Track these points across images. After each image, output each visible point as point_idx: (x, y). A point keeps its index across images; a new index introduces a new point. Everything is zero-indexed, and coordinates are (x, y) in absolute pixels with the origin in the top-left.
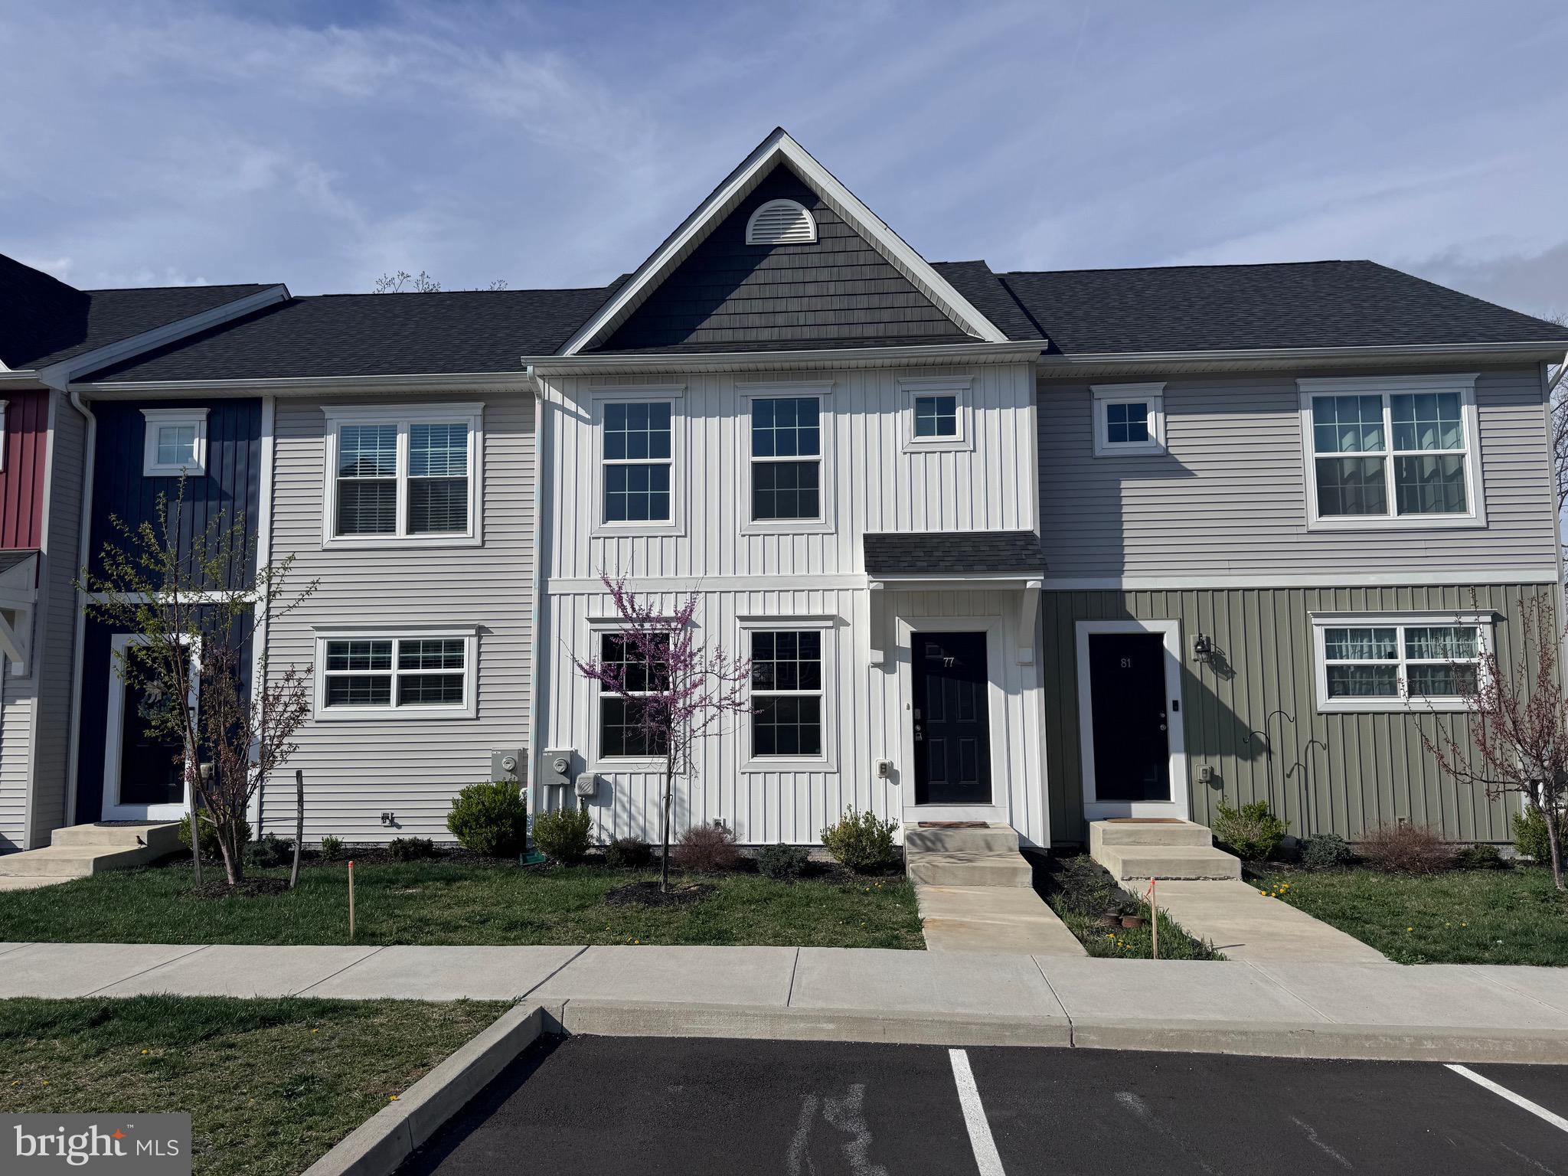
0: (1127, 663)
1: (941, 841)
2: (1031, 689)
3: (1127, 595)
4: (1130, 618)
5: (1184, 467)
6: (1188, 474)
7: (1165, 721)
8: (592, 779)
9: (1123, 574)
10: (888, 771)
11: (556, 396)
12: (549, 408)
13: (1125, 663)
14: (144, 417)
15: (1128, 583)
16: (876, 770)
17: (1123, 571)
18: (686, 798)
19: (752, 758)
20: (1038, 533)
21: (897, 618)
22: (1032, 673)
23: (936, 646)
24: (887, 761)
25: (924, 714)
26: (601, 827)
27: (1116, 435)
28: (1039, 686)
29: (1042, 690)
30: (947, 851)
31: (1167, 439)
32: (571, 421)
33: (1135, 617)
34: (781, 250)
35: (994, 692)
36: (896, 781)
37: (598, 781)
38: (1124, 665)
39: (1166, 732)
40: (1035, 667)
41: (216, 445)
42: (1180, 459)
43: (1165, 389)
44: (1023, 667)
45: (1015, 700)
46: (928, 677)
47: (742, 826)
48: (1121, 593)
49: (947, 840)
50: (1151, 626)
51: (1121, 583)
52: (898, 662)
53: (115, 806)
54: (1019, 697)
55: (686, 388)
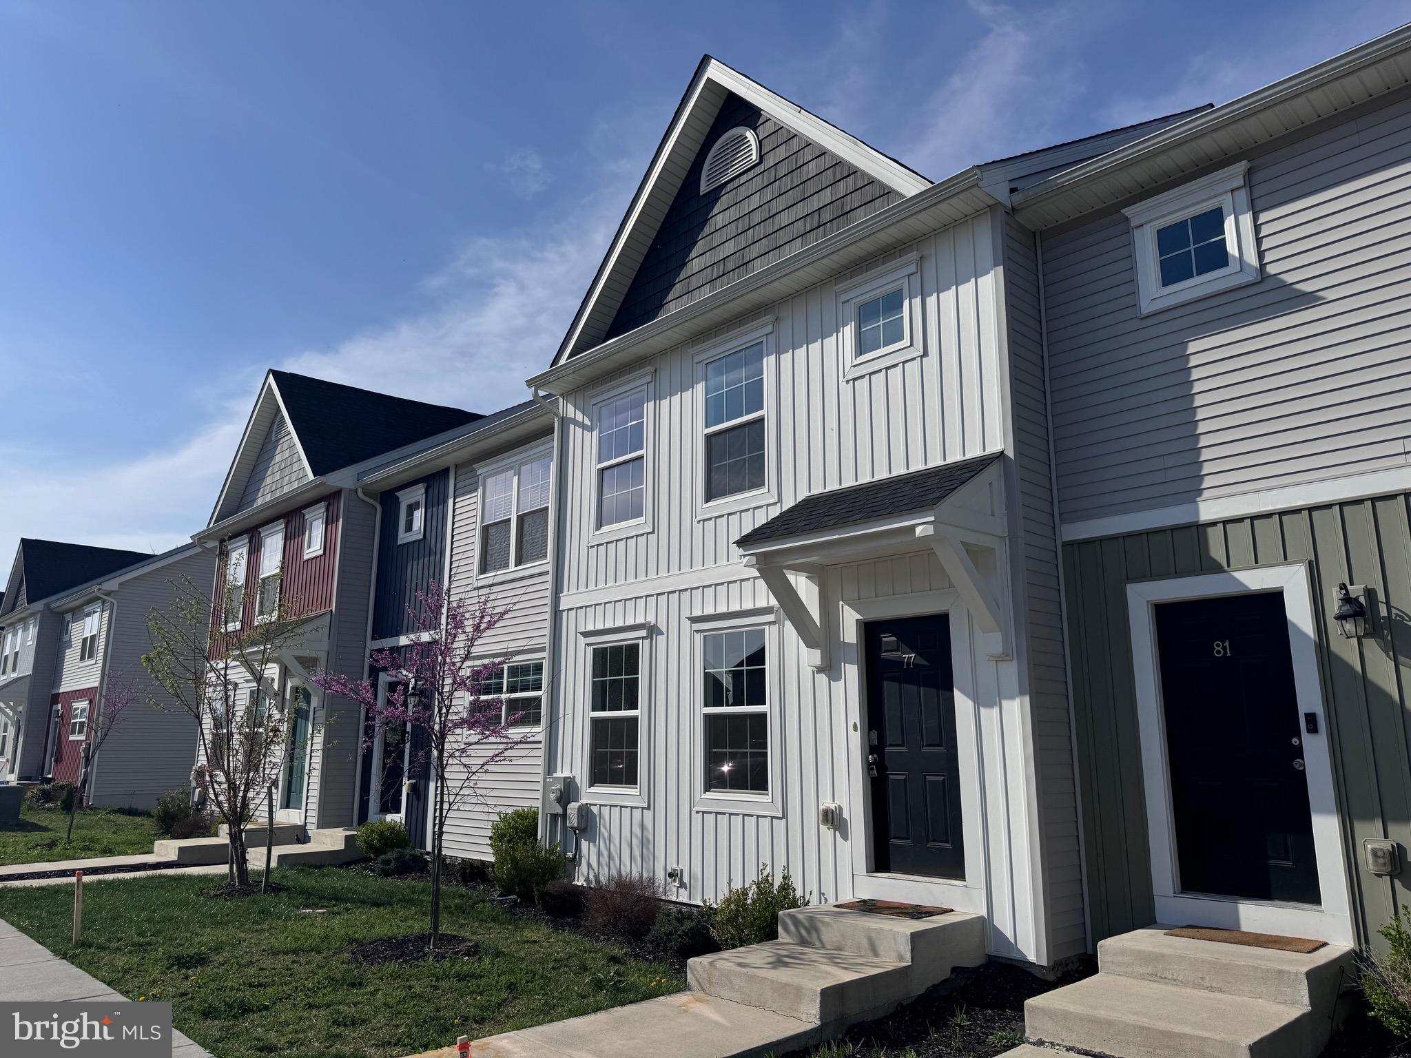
0: (1224, 648)
1: (817, 930)
2: (1012, 698)
3: (1210, 530)
4: (1217, 568)
5: (1300, 291)
6: (1310, 299)
7: (1299, 752)
8: (576, 810)
9: (1200, 496)
10: (833, 819)
11: (571, 411)
12: (565, 422)
13: (1220, 649)
14: (399, 498)
15: (1209, 510)
16: (812, 818)
17: (1199, 492)
18: (651, 838)
19: (704, 793)
20: (1010, 453)
21: (841, 603)
22: (1011, 672)
23: (894, 639)
24: (832, 806)
25: (881, 737)
26: (589, 865)
27: (1172, 273)
28: (1022, 693)
29: (1027, 699)
30: (823, 947)
31: (1261, 254)
32: (579, 430)
33: (1224, 564)
34: (730, 187)
35: (963, 704)
36: (845, 837)
37: (585, 812)
38: (1218, 652)
39: (1303, 774)
40: (1015, 662)
41: (429, 511)
42: (1289, 278)
43: (1249, 173)
44: (999, 663)
45: (990, 715)
46: (885, 682)
47: (696, 879)
48: (1200, 529)
49: (823, 929)
50: (1255, 580)
51: (1197, 512)
52: (843, 664)
53: (374, 814)
54: (996, 710)
55: (656, 370)
